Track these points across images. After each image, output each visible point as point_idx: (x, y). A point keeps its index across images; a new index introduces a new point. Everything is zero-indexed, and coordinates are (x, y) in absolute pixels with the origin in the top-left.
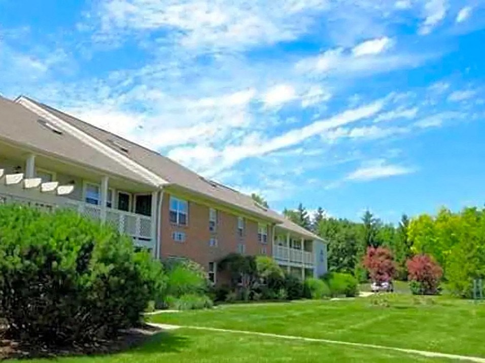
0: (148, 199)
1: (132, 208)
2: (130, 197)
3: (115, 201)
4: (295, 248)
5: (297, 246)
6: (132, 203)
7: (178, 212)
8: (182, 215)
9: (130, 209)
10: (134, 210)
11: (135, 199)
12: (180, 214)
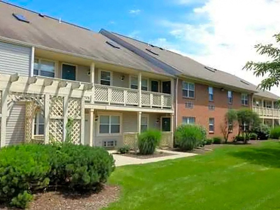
0: (169, 83)
1: (160, 90)
2: (159, 83)
3: (149, 86)
4: (268, 107)
5: (269, 106)
6: (160, 87)
7: (188, 90)
8: (191, 91)
9: (159, 91)
10: (162, 91)
11: (162, 84)
12: (190, 91)
